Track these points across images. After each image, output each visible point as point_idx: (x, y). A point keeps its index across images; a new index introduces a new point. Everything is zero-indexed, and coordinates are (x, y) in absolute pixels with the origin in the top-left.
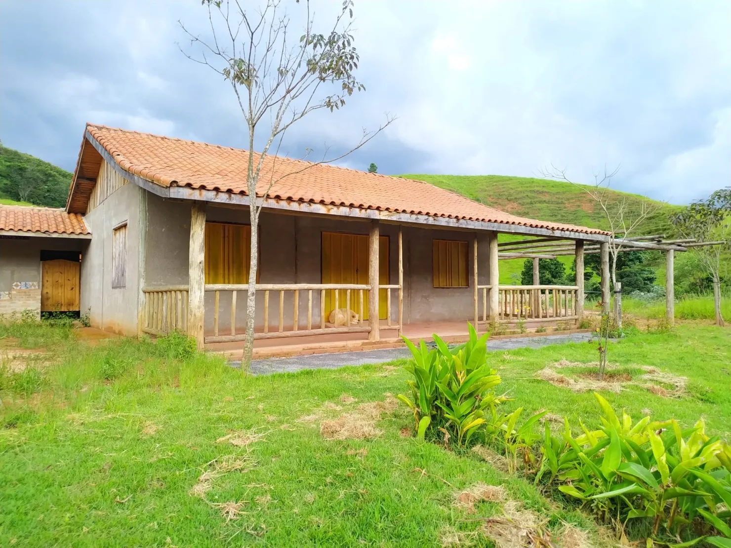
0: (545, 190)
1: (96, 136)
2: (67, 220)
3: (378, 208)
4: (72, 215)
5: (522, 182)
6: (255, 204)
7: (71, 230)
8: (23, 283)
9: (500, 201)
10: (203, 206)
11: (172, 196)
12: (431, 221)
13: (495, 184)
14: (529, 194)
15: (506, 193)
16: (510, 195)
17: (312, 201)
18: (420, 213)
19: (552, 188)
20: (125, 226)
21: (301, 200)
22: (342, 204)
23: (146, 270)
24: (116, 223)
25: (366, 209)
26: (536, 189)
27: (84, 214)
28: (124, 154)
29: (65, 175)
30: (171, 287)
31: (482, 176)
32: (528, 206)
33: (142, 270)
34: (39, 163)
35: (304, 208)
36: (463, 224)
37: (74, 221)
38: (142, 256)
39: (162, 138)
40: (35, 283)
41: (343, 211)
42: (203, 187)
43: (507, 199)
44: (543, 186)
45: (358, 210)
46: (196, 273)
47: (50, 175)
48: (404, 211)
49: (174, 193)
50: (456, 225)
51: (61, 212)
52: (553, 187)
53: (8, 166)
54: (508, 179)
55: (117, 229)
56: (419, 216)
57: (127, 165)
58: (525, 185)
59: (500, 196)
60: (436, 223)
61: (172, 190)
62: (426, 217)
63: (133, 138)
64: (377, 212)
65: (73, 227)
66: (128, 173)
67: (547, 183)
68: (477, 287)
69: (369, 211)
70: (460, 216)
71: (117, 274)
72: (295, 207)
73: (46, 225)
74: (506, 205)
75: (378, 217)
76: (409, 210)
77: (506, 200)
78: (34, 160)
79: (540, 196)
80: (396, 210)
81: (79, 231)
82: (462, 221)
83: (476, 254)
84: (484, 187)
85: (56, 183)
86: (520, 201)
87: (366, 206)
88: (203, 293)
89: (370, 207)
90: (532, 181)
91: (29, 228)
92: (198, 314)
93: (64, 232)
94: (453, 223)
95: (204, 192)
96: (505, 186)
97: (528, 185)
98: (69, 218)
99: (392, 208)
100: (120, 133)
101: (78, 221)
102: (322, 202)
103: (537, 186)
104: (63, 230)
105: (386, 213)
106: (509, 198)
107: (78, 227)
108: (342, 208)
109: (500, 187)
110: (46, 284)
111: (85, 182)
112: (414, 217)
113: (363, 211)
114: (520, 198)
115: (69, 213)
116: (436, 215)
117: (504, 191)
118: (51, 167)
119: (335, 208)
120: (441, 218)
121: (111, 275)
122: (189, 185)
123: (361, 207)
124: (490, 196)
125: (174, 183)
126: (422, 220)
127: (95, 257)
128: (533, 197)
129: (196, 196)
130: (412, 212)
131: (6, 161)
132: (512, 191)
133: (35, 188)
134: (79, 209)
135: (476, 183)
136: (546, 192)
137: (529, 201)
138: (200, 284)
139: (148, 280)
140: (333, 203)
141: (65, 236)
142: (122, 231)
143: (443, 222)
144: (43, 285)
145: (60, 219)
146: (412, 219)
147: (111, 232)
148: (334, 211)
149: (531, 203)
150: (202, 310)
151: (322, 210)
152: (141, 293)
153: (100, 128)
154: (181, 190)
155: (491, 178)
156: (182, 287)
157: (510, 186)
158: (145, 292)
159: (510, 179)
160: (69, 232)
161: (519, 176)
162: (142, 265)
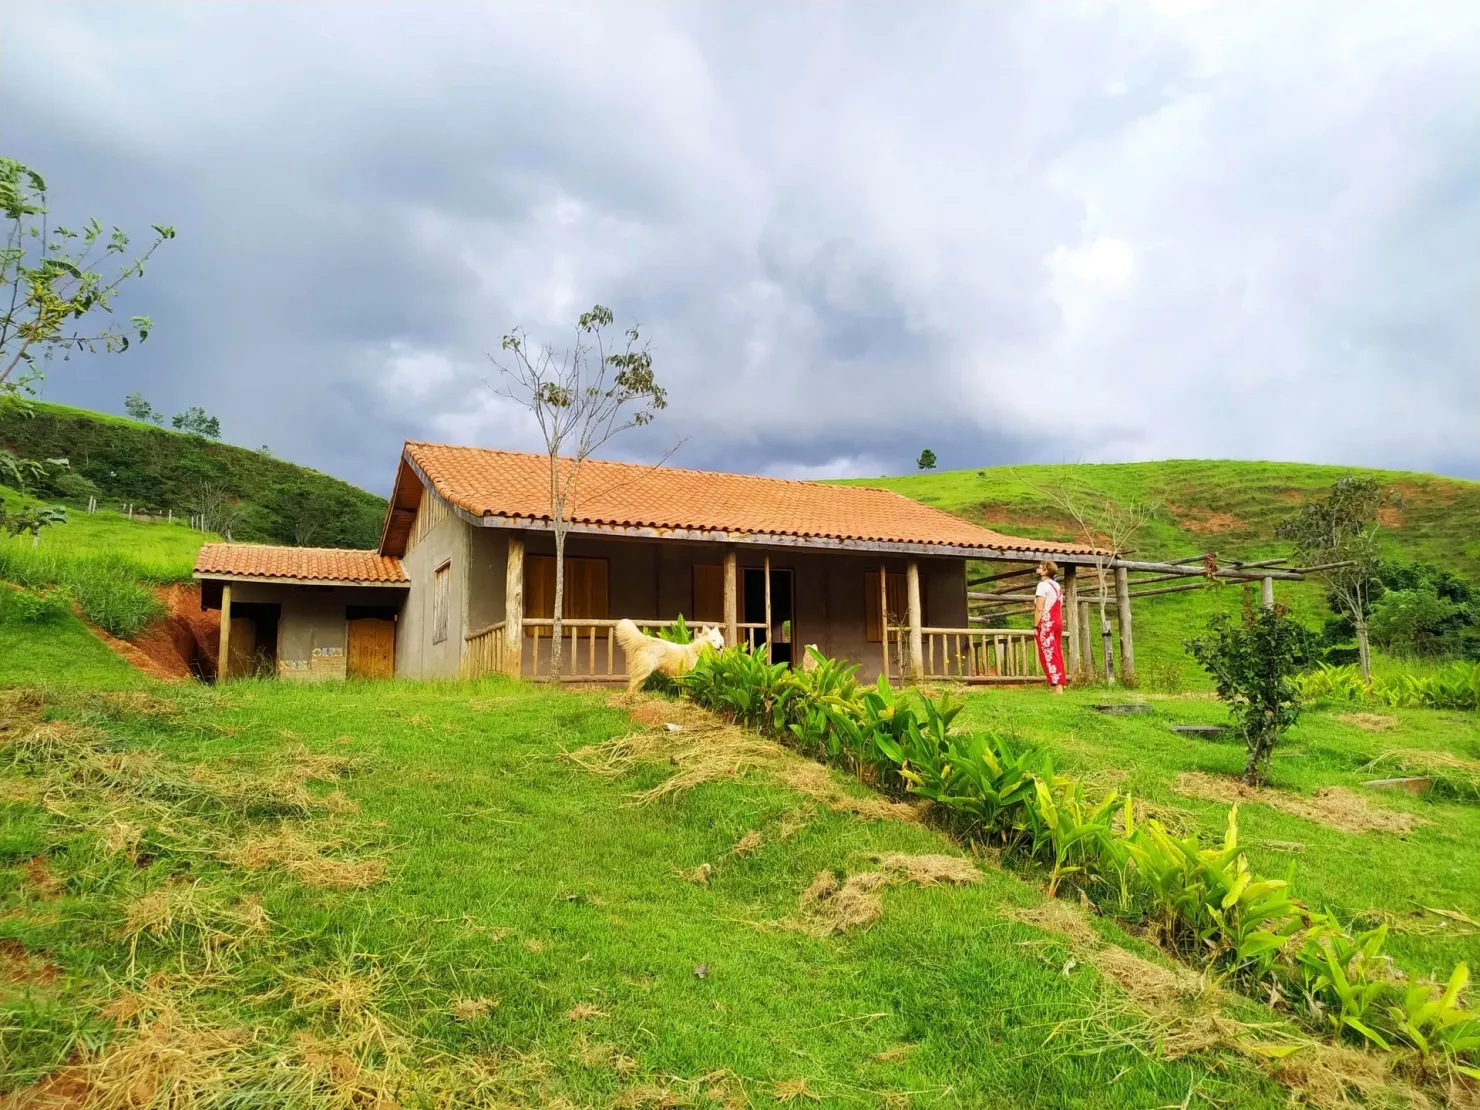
0: (1291, 484)
1: (416, 457)
2: (381, 565)
3: (725, 529)
4: (387, 559)
5: (1241, 470)
6: (560, 530)
7: (385, 577)
8: (325, 650)
9: (1195, 511)
10: (520, 535)
11: (486, 525)
12: (801, 542)
13: (1182, 477)
14: (1258, 495)
15: (1207, 495)
16: (1215, 499)
17: (639, 524)
18: (783, 533)
19: (1308, 481)
20: (447, 566)
21: (627, 524)
22: (678, 526)
23: (470, 615)
24: (438, 564)
25: (709, 531)
26: (1272, 483)
27: (401, 556)
28: (446, 480)
29: (371, 501)
30: (491, 627)
31: (1156, 463)
32: (1256, 520)
33: (465, 615)
34: (330, 482)
35: (631, 532)
36: (849, 545)
37: (389, 565)
38: (465, 599)
39: (498, 454)
40: (340, 650)
41: (680, 534)
42: (517, 515)
43: (1210, 506)
44: (1288, 478)
45: (699, 532)
46: (513, 607)
47: (348, 504)
48: (761, 532)
49: (488, 522)
50: (840, 547)
51: (372, 554)
52: (1309, 477)
53: (281, 491)
54: (1209, 465)
55: (440, 571)
56: (784, 537)
57: (448, 493)
58: (1249, 477)
59: (1194, 501)
60: (809, 545)
61: (485, 519)
62: (794, 538)
63: (458, 456)
64: (724, 534)
65: (388, 573)
66: (448, 503)
67: (1294, 471)
68: (886, 628)
69: (713, 533)
70: (844, 536)
71: (439, 624)
72: (620, 531)
73: (355, 571)
74: (1207, 520)
75: (726, 540)
76: (767, 530)
77: (1207, 510)
78: (321, 477)
79: (1282, 497)
80: (750, 531)
81: (394, 578)
82: (847, 542)
83: (884, 585)
84: (1161, 485)
85: (356, 514)
86: (1237, 511)
87: (708, 527)
88: (520, 628)
89: (714, 528)
90: (1262, 469)
91: (335, 575)
92: (514, 650)
93: (377, 580)
94: (834, 544)
95: (518, 520)
96: (1205, 481)
97: (1254, 477)
98: (383, 562)
99: (744, 528)
100: (445, 450)
101: (395, 566)
102: (652, 525)
103: (1274, 478)
104: (375, 577)
105: (737, 534)
106: (1214, 505)
107: (393, 572)
108: (677, 530)
109: (1193, 483)
110: (353, 651)
111: (403, 515)
112: (776, 538)
113: (706, 533)
114: (1238, 504)
115: (382, 556)
116: (807, 535)
117: (1201, 492)
118: (348, 487)
119: (670, 531)
120: (816, 539)
121: (433, 629)
122: (503, 514)
123: (702, 528)
124: (1173, 503)
125: (488, 513)
126: (788, 541)
127: (414, 609)
128: (1266, 500)
129: (510, 524)
130: (773, 533)
131: (274, 482)
132: (1219, 491)
133: (321, 526)
134: (395, 549)
135: (1142, 477)
136: (1294, 489)
137: (1257, 508)
138: (516, 618)
139: (471, 627)
140: (665, 526)
141: (378, 584)
142: (446, 572)
143: (819, 543)
144: (349, 653)
145: (371, 564)
146: (775, 540)
147: (435, 575)
148: (668, 534)
149: (1263, 513)
150: (519, 645)
151: (653, 533)
152: (464, 641)
153: (421, 447)
154: (495, 518)
155: (1174, 465)
156: (500, 624)
157: (1215, 480)
158: (467, 640)
159: (1215, 466)
160: (382, 579)
161: (1232, 457)
162: (465, 608)
